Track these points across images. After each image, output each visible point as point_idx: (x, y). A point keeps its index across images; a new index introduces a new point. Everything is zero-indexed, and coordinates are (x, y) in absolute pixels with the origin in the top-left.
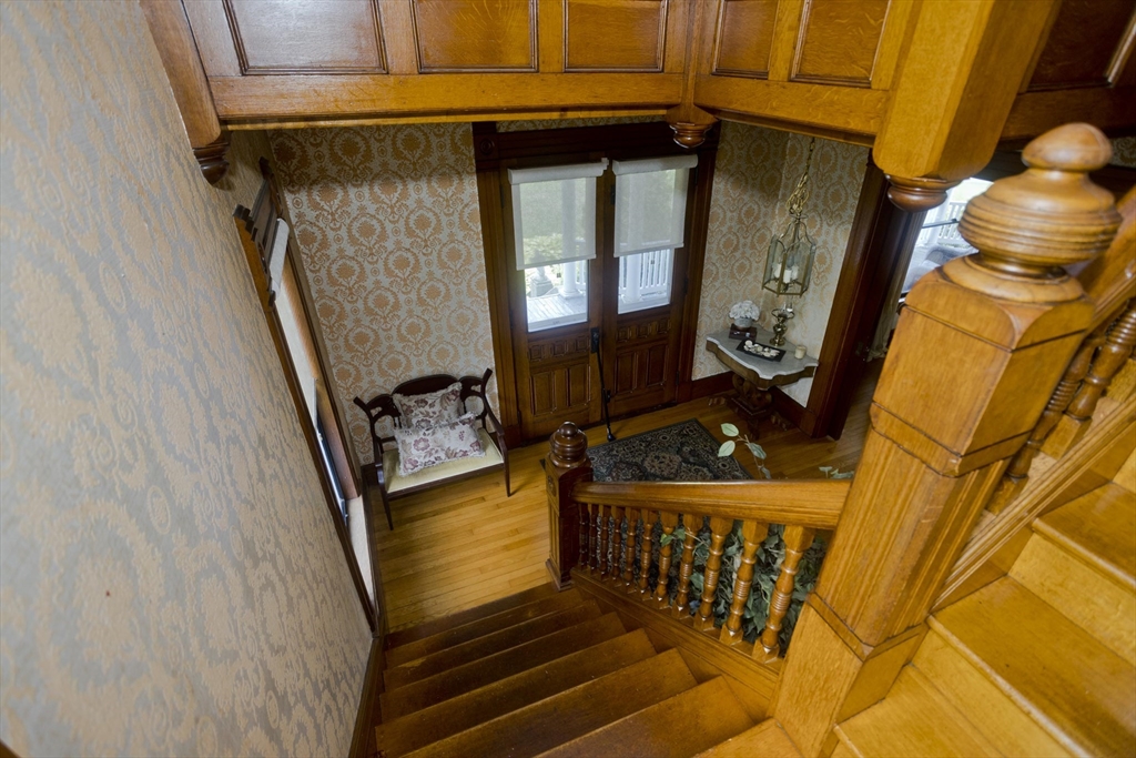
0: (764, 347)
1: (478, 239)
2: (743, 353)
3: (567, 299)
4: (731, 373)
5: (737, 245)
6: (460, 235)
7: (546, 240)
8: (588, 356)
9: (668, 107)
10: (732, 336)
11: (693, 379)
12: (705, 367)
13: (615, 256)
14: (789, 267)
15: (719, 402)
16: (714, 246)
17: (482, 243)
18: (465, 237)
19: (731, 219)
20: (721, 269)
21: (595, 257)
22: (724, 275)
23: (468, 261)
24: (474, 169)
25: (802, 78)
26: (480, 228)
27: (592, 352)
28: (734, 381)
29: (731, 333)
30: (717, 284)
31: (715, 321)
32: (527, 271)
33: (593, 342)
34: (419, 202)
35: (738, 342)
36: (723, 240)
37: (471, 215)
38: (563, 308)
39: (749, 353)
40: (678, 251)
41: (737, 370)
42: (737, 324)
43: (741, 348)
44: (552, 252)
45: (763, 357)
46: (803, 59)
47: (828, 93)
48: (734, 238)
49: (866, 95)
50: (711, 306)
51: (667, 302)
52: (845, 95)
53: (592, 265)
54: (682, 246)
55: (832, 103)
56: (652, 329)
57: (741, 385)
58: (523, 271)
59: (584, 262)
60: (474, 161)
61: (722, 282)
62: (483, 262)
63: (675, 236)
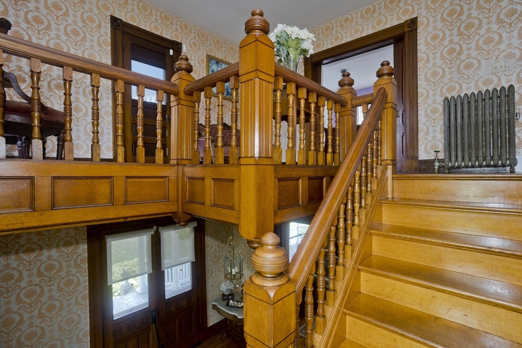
0: (238, 302)
1: (85, 272)
2: (229, 307)
3: (141, 294)
4: (226, 319)
5: (219, 256)
6: (74, 271)
7: (131, 262)
8: (150, 327)
9: (172, 213)
10: (223, 299)
11: (208, 326)
12: (213, 319)
13: (162, 270)
14: (234, 268)
15: (222, 336)
16: (209, 258)
17: (87, 274)
18: (77, 272)
19: (215, 245)
20: (214, 268)
21: (151, 272)
22: (216, 270)
23: (78, 284)
24: (86, 237)
25: (215, 205)
26: (87, 266)
27: (152, 324)
28: (228, 323)
29: (223, 298)
30: (213, 275)
31: (215, 293)
32: (114, 285)
33: (152, 317)
34: (50, 257)
35: (226, 302)
36: (213, 255)
37: (82, 261)
38: (139, 299)
39: (232, 307)
40: (193, 264)
41: (228, 317)
42: (225, 293)
43: (228, 305)
44: (134, 268)
45: (238, 307)
46: (214, 199)
47: (223, 211)
48: (217, 253)
49: (234, 212)
50: (212, 286)
51: (190, 289)
52: (228, 212)
53: (150, 276)
54: (195, 260)
55: (225, 214)
56: (184, 304)
57: (232, 324)
58: (111, 285)
59: (146, 275)
60: (86, 233)
61: (215, 274)
62: (87, 284)
63: (190, 256)
